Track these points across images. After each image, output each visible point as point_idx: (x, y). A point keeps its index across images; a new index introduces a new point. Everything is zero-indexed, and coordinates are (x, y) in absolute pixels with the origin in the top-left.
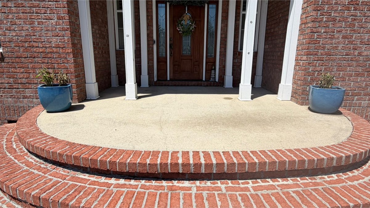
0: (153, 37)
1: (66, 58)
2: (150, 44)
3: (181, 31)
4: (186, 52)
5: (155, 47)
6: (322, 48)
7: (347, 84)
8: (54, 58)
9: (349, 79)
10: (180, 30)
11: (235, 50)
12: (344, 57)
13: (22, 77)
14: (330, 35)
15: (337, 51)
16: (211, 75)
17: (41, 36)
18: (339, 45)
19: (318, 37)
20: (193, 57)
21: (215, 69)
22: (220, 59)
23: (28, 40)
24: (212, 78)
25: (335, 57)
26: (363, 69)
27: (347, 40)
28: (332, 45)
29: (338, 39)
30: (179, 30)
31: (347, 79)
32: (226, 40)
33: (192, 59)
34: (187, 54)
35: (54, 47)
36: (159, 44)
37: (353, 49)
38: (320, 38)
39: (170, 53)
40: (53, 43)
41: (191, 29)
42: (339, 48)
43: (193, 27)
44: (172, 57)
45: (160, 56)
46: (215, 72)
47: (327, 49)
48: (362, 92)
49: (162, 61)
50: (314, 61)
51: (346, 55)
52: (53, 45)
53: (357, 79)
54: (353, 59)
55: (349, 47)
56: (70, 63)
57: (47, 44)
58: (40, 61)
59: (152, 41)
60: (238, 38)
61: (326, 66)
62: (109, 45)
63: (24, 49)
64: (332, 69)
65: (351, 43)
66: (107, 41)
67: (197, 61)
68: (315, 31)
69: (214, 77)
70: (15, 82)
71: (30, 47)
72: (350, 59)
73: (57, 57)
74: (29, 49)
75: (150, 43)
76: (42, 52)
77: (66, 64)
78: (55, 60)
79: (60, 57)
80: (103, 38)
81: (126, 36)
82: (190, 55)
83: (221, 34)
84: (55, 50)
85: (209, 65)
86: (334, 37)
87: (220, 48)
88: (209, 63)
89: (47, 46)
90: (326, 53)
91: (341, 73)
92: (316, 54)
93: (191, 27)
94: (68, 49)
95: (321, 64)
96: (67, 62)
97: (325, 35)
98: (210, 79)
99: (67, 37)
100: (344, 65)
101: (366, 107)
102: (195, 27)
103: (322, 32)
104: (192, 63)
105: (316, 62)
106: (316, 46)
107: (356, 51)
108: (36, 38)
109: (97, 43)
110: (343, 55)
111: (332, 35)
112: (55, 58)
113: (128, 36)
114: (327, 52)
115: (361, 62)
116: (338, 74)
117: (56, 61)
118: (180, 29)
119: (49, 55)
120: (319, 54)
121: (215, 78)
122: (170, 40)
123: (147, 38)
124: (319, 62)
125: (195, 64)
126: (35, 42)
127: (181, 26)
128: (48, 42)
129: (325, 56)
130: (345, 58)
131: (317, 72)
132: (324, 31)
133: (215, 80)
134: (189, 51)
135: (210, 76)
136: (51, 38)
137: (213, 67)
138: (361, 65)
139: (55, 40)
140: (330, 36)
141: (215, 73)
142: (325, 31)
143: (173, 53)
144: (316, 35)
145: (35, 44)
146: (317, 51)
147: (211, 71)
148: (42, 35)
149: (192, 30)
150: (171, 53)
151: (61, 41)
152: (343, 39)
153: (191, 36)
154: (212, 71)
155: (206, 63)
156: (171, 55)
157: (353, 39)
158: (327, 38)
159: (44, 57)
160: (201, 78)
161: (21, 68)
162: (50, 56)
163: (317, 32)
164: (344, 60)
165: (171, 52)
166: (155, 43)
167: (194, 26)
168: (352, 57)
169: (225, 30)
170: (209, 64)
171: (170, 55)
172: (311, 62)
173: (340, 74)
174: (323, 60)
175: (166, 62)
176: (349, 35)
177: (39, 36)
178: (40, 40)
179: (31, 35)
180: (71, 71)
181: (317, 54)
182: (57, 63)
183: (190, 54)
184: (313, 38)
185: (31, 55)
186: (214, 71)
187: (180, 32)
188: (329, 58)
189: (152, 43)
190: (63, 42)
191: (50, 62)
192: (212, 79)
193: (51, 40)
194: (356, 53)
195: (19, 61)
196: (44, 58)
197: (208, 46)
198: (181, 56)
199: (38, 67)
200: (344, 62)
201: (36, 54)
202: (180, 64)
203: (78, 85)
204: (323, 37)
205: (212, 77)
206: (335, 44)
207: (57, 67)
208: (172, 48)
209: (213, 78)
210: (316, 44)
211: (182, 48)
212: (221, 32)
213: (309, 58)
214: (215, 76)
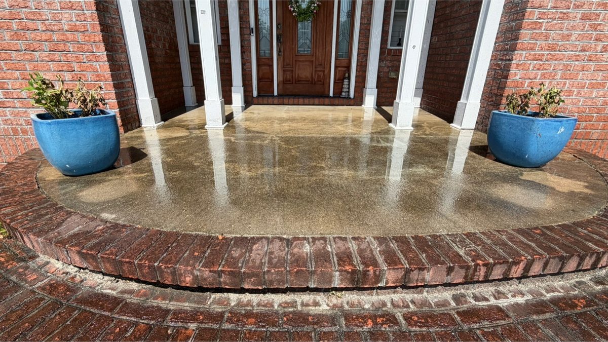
0: (249, 22)
1: (93, 52)
2: (245, 34)
3: (296, 12)
4: (303, 49)
5: (253, 39)
6: (544, 36)
7: (573, 101)
8: (70, 52)
9: (578, 92)
10: (294, 10)
11: (383, 46)
12: (577, 53)
13: (18, 87)
14: (561, 13)
15: (567, 43)
16: (342, 88)
17: (40, 8)
18: (573, 32)
19: (540, 16)
20: (314, 57)
21: (349, 78)
22: (358, 60)
23: (17, 17)
24: (343, 92)
25: (563, 54)
26: (604, 75)
27: (588, 22)
28: (562, 32)
29: (574, 21)
30: (292, 9)
31: (575, 93)
32: (368, 28)
33: (312, 61)
34: (306, 52)
35: (67, 31)
36: (259, 34)
37: (596, 40)
38: (544, 19)
39: (278, 50)
40: (64, 23)
41: (313, 8)
42: (573, 38)
43: (316, 5)
44: (282, 57)
45: (261, 54)
46: (349, 82)
47: (552, 39)
48: (595, 115)
49: (264, 63)
50: (527, 61)
51: (581, 51)
52: (66, 27)
53: (592, 92)
54: (592, 59)
55: (590, 37)
56: (100, 62)
57: (54, 25)
58: (46, 57)
59: (248, 30)
60: (389, 25)
61: (545, 69)
62: (176, 35)
63: (12, 34)
64: (554, 76)
65: (594, 27)
66: (172, 27)
67: (321, 65)
68: (537, 5)
69: (347, 90)
70: (7, 96)
71: (23, 29)
72: (586, 58)
73: (75, 50)
74: (21, 35)
75: (245, 32)
76: (46, 41)
77: (94, 64)
78: (73, 55)
79: (81, 49)
80: (164, 21)
81: (200, 13)
82: (310, 54)
83: (362, 18)
84: (70, 36)
85: (339, 71)
86: (567, 16)
87: (359, 43)
88: (339, 67)
89: (54, 28)
90: (549, 47)
91: (568, 81)
92: (532, 49)
93: (313, 5)
94: (95, 35)
95: (537, 67)
96: (95, 60)
97: (553, 13)
98: (341, 94)
99: (89, 10)
100: (575, 68)
101: (597, 139)
102: (318, 5)
103: (549, 7)
104: (314, 67)
105: (529, 62)
106: (534, 34)
107: (600, 43)
108: (30, 12)
109: (152, 28)
110: (576, 51)
111: (564, 13)
112: (73, 51)
113: (203, 12)
114: (551, 46)
115: (603, 63)
116: (562, 84)
117: (76, 57)
118: (294, 8)
119: (61, 47)
120: (537, 48)
121: (349, 92)
122: (277, 28)
123: (240, 24)
124: (535, 62)
125: (318, 69)
126: (31, 19)
127: (296, 4)
128: (54, 21)
129: (546, 53)
130: (578, 55)
131: (530, 81)
132: (553, 5)
133: (349, 95)
134: (309, 47)
135: (342, 90)
136: (59, 13)
137: (347, 75)
138: (602, 69)
139: (66, 16)
140: (561, 15)
141: (349, 85)
142: (555, 6)
143: (282, 50)
144: (537, 13)
145: (30, 24)
146: (534, 44)
147: (343, 81)
148: (42, 7)
149: (314, 10)
150: (280, 51)
151: (79, 19)
152: (583, 22)
153: (312, 22)
154: (345, 80)
155: (336, 67)
156: (280, 53)
157: (600, 21)
158: (554, 19)
159: (52, 49)
160: (327, 93)
161: (12, 69)
162: (64, 48)
163: (541, 7)
164: (577, 60)
165: (280, 49)
166: (252, 33)
167: (318, 3)
168: (591, 54)
169: (369, 10)
170: (340, 69)
171: (278, 55)
172: (521, 62)
173: (565, 84)
174: (541, 60)
175: (272, 65)
176: (594, 13)
177: (36, 9)
178: (40, 17)
179: (21, 6)
180: (104, 77)
181: (534, 48)
182: (77, 61)
183: (309, 52)
184: (531, 18)
185: (27, 45)
186: (347, 80)
187: (294, 14)
188: (552, 55)
189: (249, 33)
190: (84, 21)
191: (65, 59)
192: (343, 94)
193: (61, 17)
194: (599, 48)
195: (7, 58)
196: (52, 51)
197: (340, 39)
198: (296, 56)
199: (44, 69)
200: (577, 63)
201: (36, 45)
202: (294, 69)
203: (121, 103)
204: (549, 17)
205: (345, 90)
206: (568, 29)
207: (79, 69)
208: (280, 43)
209: (345, 92)
210: (535, 29)
211: (296, 42)
212: (361, 13)
213: (519, 55)
214: (349, 88)
